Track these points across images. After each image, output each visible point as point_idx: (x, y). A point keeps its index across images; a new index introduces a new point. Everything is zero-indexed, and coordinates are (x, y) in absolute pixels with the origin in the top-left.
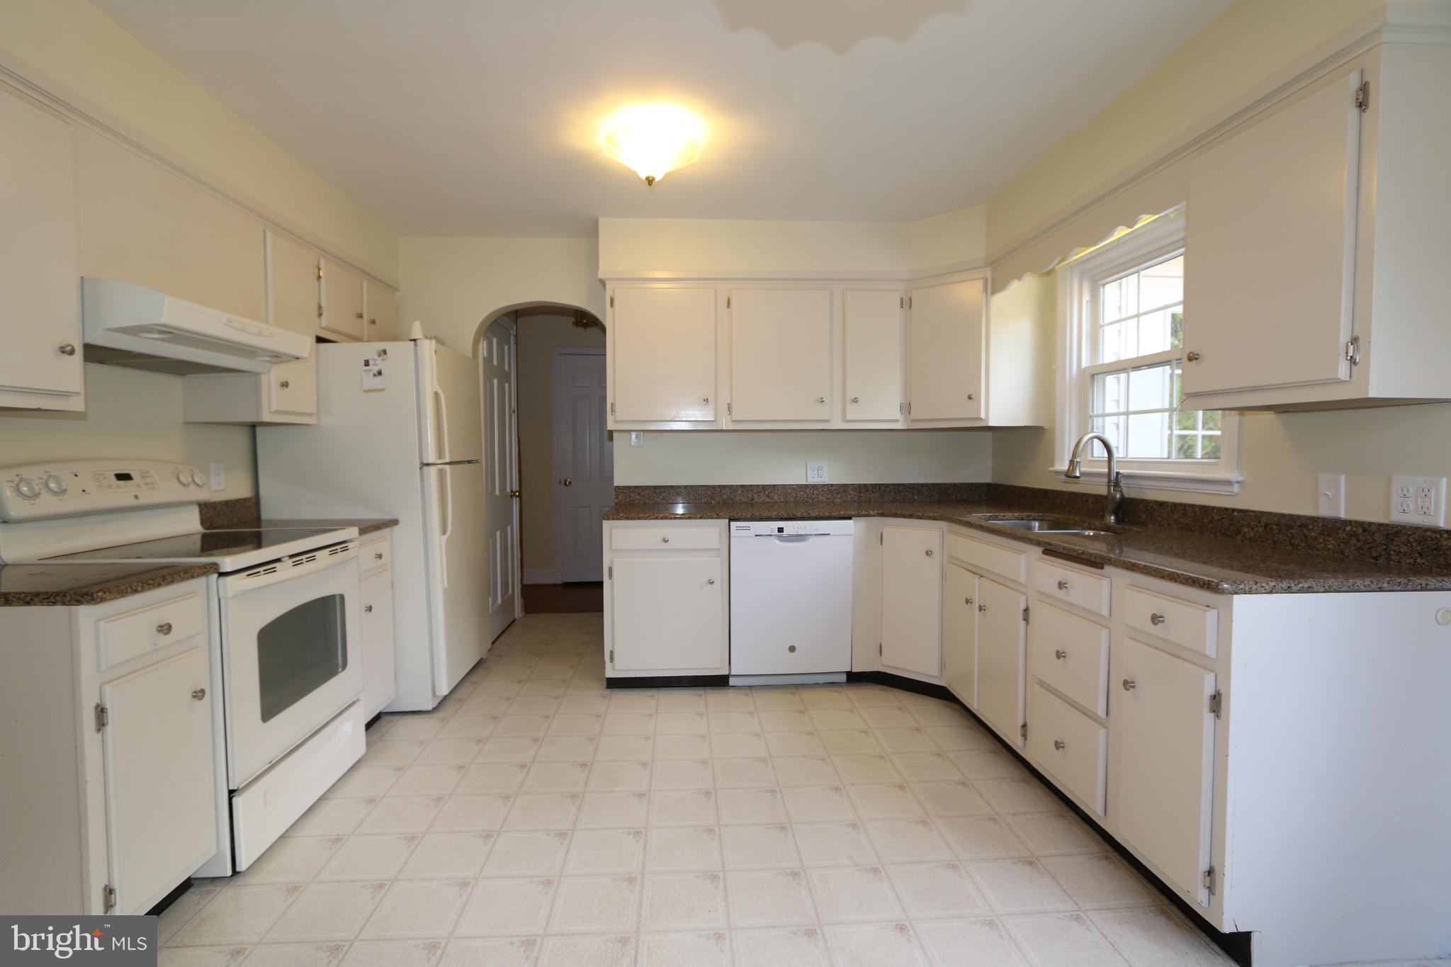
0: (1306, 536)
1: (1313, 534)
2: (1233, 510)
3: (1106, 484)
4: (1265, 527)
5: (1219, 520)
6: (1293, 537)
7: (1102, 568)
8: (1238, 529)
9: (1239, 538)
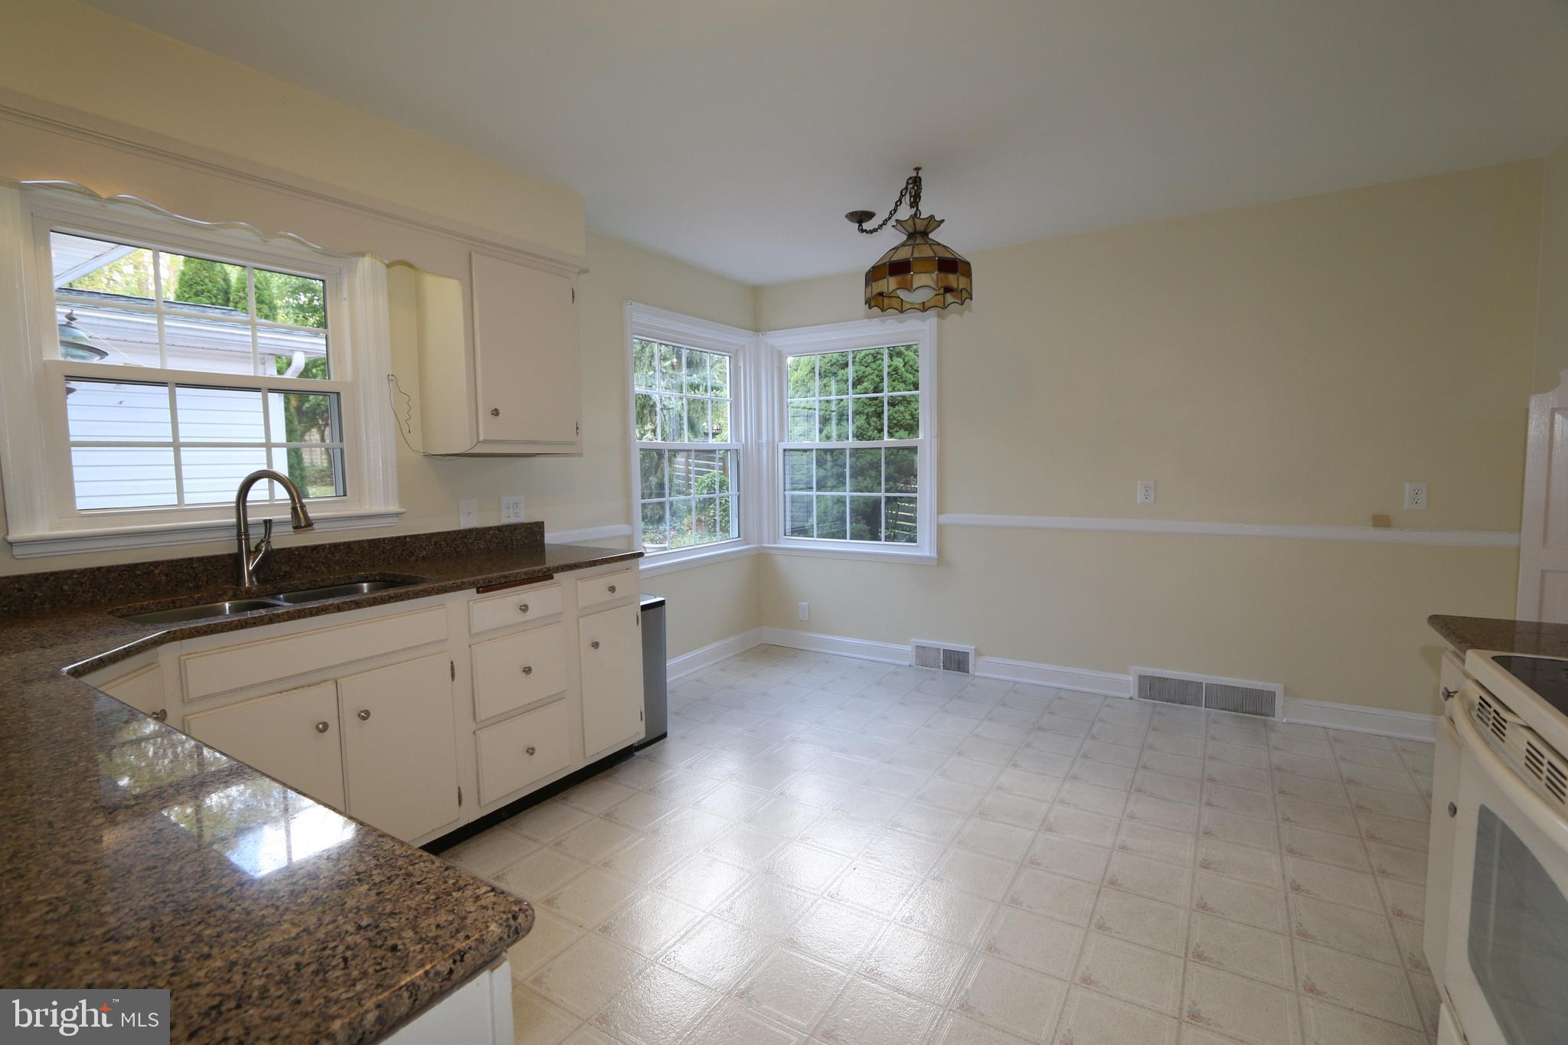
0: (466, 544)
1: (471, 541)
2: (405, 537)
3: (235, 538)
4: (435, 545)
5: (391, 549)
6: (458, 547)
7: (552, 578)
8: (411, 552)
9: (413, 559)
